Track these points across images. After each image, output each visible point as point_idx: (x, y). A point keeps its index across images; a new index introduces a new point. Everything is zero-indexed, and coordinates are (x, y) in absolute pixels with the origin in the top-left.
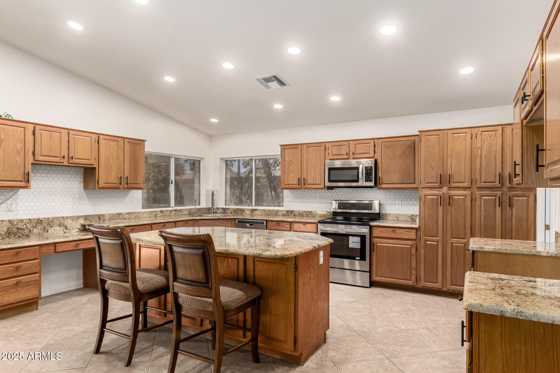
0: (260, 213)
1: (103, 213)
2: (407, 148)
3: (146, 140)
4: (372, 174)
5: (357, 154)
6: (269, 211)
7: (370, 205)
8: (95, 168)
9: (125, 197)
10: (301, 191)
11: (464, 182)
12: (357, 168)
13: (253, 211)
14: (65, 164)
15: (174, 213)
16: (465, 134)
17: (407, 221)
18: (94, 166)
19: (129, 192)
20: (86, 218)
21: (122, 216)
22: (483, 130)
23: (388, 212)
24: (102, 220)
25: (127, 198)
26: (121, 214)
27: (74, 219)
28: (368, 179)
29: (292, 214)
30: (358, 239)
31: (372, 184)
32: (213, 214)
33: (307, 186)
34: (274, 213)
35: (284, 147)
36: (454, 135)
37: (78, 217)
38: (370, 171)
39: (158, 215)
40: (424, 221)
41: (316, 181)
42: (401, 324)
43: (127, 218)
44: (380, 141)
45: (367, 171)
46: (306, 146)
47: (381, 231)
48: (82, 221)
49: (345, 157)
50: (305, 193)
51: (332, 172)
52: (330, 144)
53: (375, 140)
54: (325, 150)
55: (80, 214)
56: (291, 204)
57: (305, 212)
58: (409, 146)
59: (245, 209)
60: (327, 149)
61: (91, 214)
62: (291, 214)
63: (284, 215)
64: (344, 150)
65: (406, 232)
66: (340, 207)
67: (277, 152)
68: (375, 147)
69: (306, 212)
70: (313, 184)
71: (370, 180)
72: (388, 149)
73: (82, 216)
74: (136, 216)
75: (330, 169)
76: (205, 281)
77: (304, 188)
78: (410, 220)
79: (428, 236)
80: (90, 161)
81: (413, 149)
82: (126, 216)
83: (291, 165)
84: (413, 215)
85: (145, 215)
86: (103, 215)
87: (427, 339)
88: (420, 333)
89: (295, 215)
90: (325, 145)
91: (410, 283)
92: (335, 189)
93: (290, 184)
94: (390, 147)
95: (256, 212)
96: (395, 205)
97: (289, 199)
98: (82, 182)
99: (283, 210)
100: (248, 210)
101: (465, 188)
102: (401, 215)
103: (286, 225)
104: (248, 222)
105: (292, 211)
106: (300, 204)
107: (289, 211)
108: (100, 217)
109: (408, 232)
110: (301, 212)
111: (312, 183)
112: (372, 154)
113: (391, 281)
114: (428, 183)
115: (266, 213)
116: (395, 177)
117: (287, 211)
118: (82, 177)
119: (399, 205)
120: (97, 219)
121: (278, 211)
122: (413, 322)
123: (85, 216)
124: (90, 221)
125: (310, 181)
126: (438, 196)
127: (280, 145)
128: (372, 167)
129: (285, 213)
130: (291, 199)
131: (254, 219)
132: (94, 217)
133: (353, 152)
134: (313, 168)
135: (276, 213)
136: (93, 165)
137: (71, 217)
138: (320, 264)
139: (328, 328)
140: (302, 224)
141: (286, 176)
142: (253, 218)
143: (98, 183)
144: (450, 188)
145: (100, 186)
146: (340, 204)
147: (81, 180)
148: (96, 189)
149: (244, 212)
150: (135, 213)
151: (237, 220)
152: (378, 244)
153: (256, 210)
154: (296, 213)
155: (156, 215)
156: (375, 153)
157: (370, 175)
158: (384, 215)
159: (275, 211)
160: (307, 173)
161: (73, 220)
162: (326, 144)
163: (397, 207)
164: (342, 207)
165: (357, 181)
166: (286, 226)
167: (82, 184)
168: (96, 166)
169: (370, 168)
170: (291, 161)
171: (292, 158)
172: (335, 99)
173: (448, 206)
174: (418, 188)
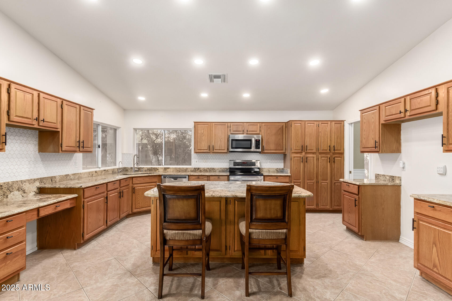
0: (172, 170)
1: (54, 176)
2: (279, 130)
3: (94, 109)
4: (260, 144)
5: (249, 131)
6: (180, 168)
7: (254, 163)
8: (59, 131)
9: (70, 160)
10: (209, 154)
11: (313, 150)
12: (251, 140)
13: (165, 169)
15: (103, 172)
16: (313, 124)
17: (274, 172)
19: (74, 155)
20: (41, 180)
21: (69, 177)
22: (322, 123)
23: (263, 167)
24: (54, 181)
25: (72, 161)
26: (68, 175)
27: (31, 182)
28: (257, 147)
29: (199, 170)
31: (260, 150)
32: (135, 172)
33: (215, 151)
35: (196, 123)
36: (308, 124)
37: (35, 180)
38: (258, 142)
39: (94, 175)
40: (293, 172)
41: (221, 147)
43: (73, 178)
44: (263, 124)
45: (257, 142)
46: (214, 124)
48: (38, 184)
49: (242, 132)
50: (208, 156)
51: (233, 142)
52: (231, 124)
53: (260, 123)
54: (228, 128)
55: (36, 177)
56: (197, 163)
57: (208, 168)
58: (280, 129)
59: (158, 168)
60: (229, 127)
61: (44, 177)
62: (198, 170)
63: (192, 171)
64: (241, 128)
65: (283, 178)
66: (235, 165)
67: (191, 126)
68: (260, 128)
69: (209, 168)
70: (219, 150)
71: (259, 147)
72: (268, 129)
73: (38, 179)
74: (79, 177)
75: (232, 140)
76: (282, 218)
77: (213, 152)
78: (276, 171)
79: (295, 180)
80: (56, 125)
81: (282, 131)
82: (72, 177)
83: (203, 136)
84: (277, 168)
85: (86, 175)
86: (55, 177)
89: (201, 171)
93: (202, 150)
94: (269, 128)
95: (168, 170)
96: (267, 163)
97: (195, 160)
98: (37, 145)
99: (191, 168)
100: (162, 168)
101: (313, 153)
102: (271, 168)
103: (204, 178)
104: (173, 177)
105: (199, 168)
106: (204, 163)
107: (196, 168)
108: (52, 179)
109: (285, 178)
110: (205, 169)
114: (295, 150)
115: (177, 170)
116: (272, 146)
117: (194, 168)
118: (37, 140)
120: (50, 181)
121: (187, 168)
123: (41, 178)
124: (45, 184)
125: (217, 147)
126: (300, 157)
127: (194, 122)
128: (260, 140)
129: (193, 169)
130: (197, 160)
131: (178, 174)
132: (47, 180)
133: (247, 130)
134: (219, 139)
135: (186, 170)
136: (57, 128)
137: (28, 180)
141: (199, 144)
143: (61, 147)
144: (306, 153)
145: (63, 149)
146: (235, 163)
147: (37, 143)
148: (59, 152)
149: (157, 170)
150: (78, 173)
151: (162, 176)
153: (168, 168)
154: (201, 169)
155: (92, 175)
156: (260, 131)
157: (259, 145)
158: (261, 169)
159: (184, 169)
160: (215, 143)
161: (30, 184)
162: (228, 123)
163: (269, 164)
165: (251, 148)
167: (37, 147)
169: (258, 140)
170: (202, 134)
171: (204, 132)
172: (246, 95)
173: (306, 163)
174: (285, 153)
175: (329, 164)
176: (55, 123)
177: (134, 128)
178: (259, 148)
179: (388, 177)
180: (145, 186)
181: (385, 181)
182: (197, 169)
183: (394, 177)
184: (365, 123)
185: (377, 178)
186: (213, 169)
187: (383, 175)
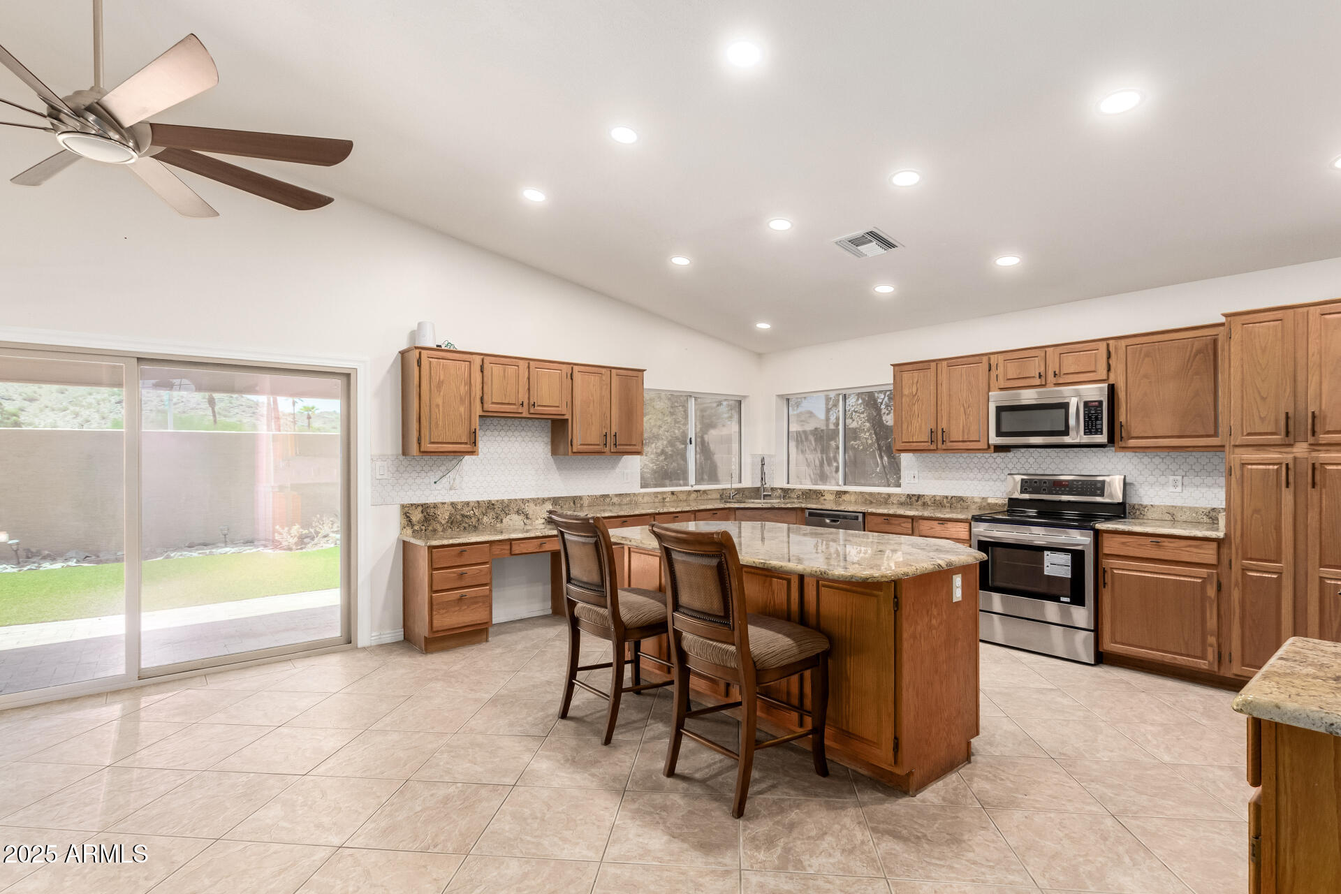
0: (853, 498)
1: (580, 495)
2: (1196, 355)
3: (645, 370)
4: (1102, 418)
5: (1065, 374)
6: (871, 494)
7: (1099, 485)
8: (567, 420)
9: (613, 468)
10: (937, 455)
12: (1065, 406)
13: (840, 494)
14: (524, 415)
15: (694, 495)
17: (1196, 523)
18: (565, 417)
19: (620, 460)
20: (555, 501)
21: (610, 499)
23: (1146, 501)
24: (578, 505)
25: (617, 470)
26: (608, 496)
27: (538, 502)
28: (1091, 427)
29: (920, 502)
30: (1066, 559)
31: (1102, 438)
32: (764, 499)
33: (949, 445)
34: (882, 500)
35: (899, 368)
36: (1326, 316)
37: (544, 500)
38: (1096, 410)
39: (668, 499)
40: (1239, 523)
41: (968, 434)
42: (1162, 750)
43: (617, 503)
44: (1123, 343)
45: (1089, 410)
46: (948, 363)
47: (1123, 543)
48: (549, 507)
49: (1037, 382)
50: (947, 460)
51: (1004, 414)
52: (1001, 357)
53: (1111, 342)
54: (989, 370)
55: (546, 495)
56: (916, 480)
57: (947, 497)
58: (1199, 352)
59: (824, 491)
60: (993, 368)
61: (563, 496)
62: (917, 501)
63: (902, 504)
64: (1035, 367)
65: (1190, 546)
66: (1026, 489)
67: (886, 378)
68: (1109, 358)
69: (950, 498)
70: (963, 441)
71: (1097, 429)
72: (1143, 360)
73: (549, 499)
74: (631, 501)
75: (1000, 410)
76: (722, 614)
77: (944, 450)
78: (1206, 519)
79: (1251, 559)
80: (560, 409)
81: (1212, 357)
82: (615, 500)
83: (914, 404)
84: (1214, 509)
85: (646, 499)
86: (581, 498)
87: (1228, 792)
88: (1211, 776)
89: (924, 504)
90: (989, 359)
91: (1203, 664)
92: (1015, 450)
93: (913, 442)
94: (1147, 355)
95: (846, 497)
96: (1164, 485)
97: (912, 472)
98: (550, 443)
99: (900, 494)
100: (830, 492)
102: (1182, 508)
103: (904, 523)
104: (828, 516)
105: (919, 497)
106: (935, 481)
107: (913, 495)
108: (575, 500)
109: (1196, 547)
110: (938, 498)
111: (961, 440)
112: (1102, 373)
113: (1151, 657)
114: (1249, 434)
115: (866, 500)
116: (1163, 423)
117: (908, 495)
118: (550, 434)
119: (1175, 486)
120: (572, 504)
121: (889, 495)
122: (1198, 750)
123: (555, 498)
124: (561, 507)
125: (956, 434)
126: (1279, 464)
128: (1101, 403)
129: (903, 499)
130: (917, 472)
131: (839, 509)
132: (567, 501)
133: (1055, 372)
134: (962, 409)
135: (887, 499)
136: (564, 415)
137: (533, 500)
138: (954, 601)
139: (977, 733)
140: (938, 522)
141: (905, 426)
142: (836, 509)
143: (572, 445)
144: (1316, 446)
145: (575, 450)
146: (1026, 482)
147: (548, 440)
148: (568, 455)
149: (822, 495)
150: (629, 494)
151: (807, 512)
152: (1115, 571)
153: (845, 492)
154: (927, 499)
155: (664, 499)
156: (1109, 370)
157: (1097, 419)
158: (1136, 507)
159: (883, 496)
160: (949, 421)
161: (536, 505)
162: (992, 356)
163: (1172, 489)
164: (1031, 490)
165: (1065, 432)
166: (903, 525)
167: (550, 447)
168: (568, 416)
169: (1097, 403)
170: (914, 396)
171: (917, 390)
172: (1008, 261)
173: (1312, 492)
176: (558, 407)
177: (778, 396)
178: (1099, 432)
182: (914, 499)
186: (961, 499)
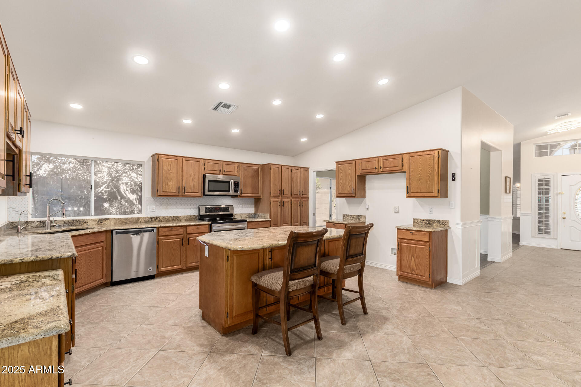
0: (112, 222)
2: (255, 172)
4: (238, 187)
5: (227, 171)
6: (126, 219)
7: (228, 208)
10: (178, 198)
11: (287, 194)
12: (229, 182)
13: (101, 221)
16: (288, 169)
22: (294, 168)
23: (235, 213)
28: (236, 190)
29: (157, 220)
31: (238, 194)
33: (186, 194)
34: (134, 221)
35: (161, 156)
36: (285, 169)
38: (237, 185)
41: (194, 189)
44: (241, 164)
45: (235, 184)
46: (186, 159)
47: (252, 225)
49: (218, 172)
51: (211, 183)
52: (207, 161)
53: (238, 164)
56: (154, 210)
57: (171, 217)
60: (203, 165)
62: (156, 220)
63: (146, 222)
66: (207, 211)
68: (237, 168)
69: (172, 217)
72: (245, 171)
75: (209, 181)
77: (183, 196)
78: (248, 217)
79: (274, 224)
81: (258, 173)
83: (169, 174)
84: (249, 214)
89: (160, 221)
93: (168, 192)
95: (105, 222)
96: (239, 207)
97: (152, 206)
99: (146, 217)
101: (288, 197)
102: (243, 214)
105: (157, 218)
106: (164, 210)
107: (153, 217)
110: (166, 218)
111: (191, 192)
112: (235, 173)
114: (274, 194)
116: (249, 190)
117: (151, 217)
119: (241, 208)
125: (188, 189)
126: (278, 201)
128: (238, 182)
129: (148, 220)
130: (154, 206)
131: (141, 227)
133: (224, 170)
134: (192, 179)
140: (197, 226)
141: (164, 184)
142: (139, 227)
144: (283, 197)
146: (207, 208)
151: (114, 232)
153: (106, 219)
154: (161, 219)
156: (237, 172)
159: (135, 219)
160: (186, 183)
162: (203, 160)
163: (241, 209)
165: (229, 191)
166: (179, 230)
170: (169, 171)
171: (171, 168)
172: (235, 131)
173: (282, 207)
174: (260, 197)
175: (299, 207)
178: (237, 191)
179: (354, 217)
180: (88, 250)
181: (352, 219)
182: (154, 219)
183: (360, 216)
184: (341, 173)
185: (345, 218)
186: (178, 217)
187: (350, 215)
